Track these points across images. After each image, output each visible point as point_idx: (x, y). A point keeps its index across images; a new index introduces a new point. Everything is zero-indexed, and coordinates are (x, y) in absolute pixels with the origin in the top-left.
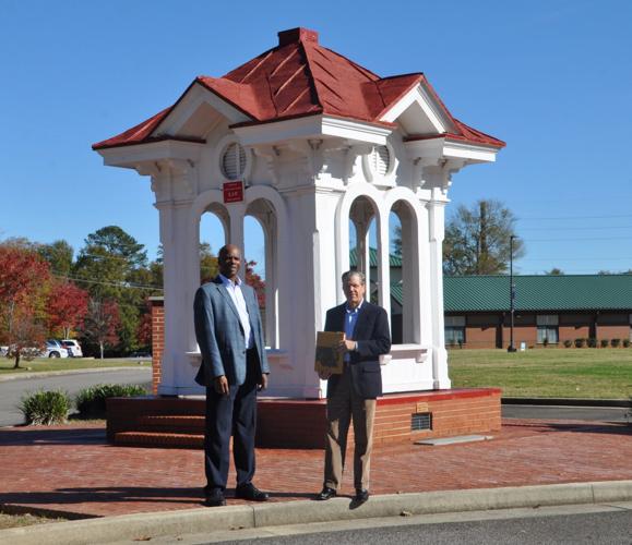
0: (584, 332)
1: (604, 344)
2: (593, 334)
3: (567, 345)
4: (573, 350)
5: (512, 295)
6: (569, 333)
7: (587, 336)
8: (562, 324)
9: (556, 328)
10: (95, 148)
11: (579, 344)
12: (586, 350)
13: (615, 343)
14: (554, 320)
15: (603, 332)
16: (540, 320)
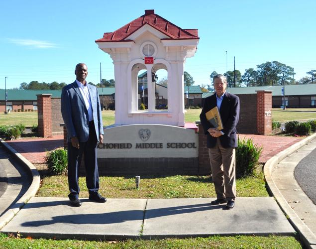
0: (20, 107)
1: (26, 111)
2: (23, 108)
3: (15, 111)
4: (17, 113)
5: (6, 96)
6: (16, 107)
7: (21, 108)
8: (13, 105)
9: (12, 106)
10: (96, 42)
11: (19, 111)
12: (21, 113)
13: (29, 110)
14: (11, 103)
15: (26, 107)
16: (7, 103)
